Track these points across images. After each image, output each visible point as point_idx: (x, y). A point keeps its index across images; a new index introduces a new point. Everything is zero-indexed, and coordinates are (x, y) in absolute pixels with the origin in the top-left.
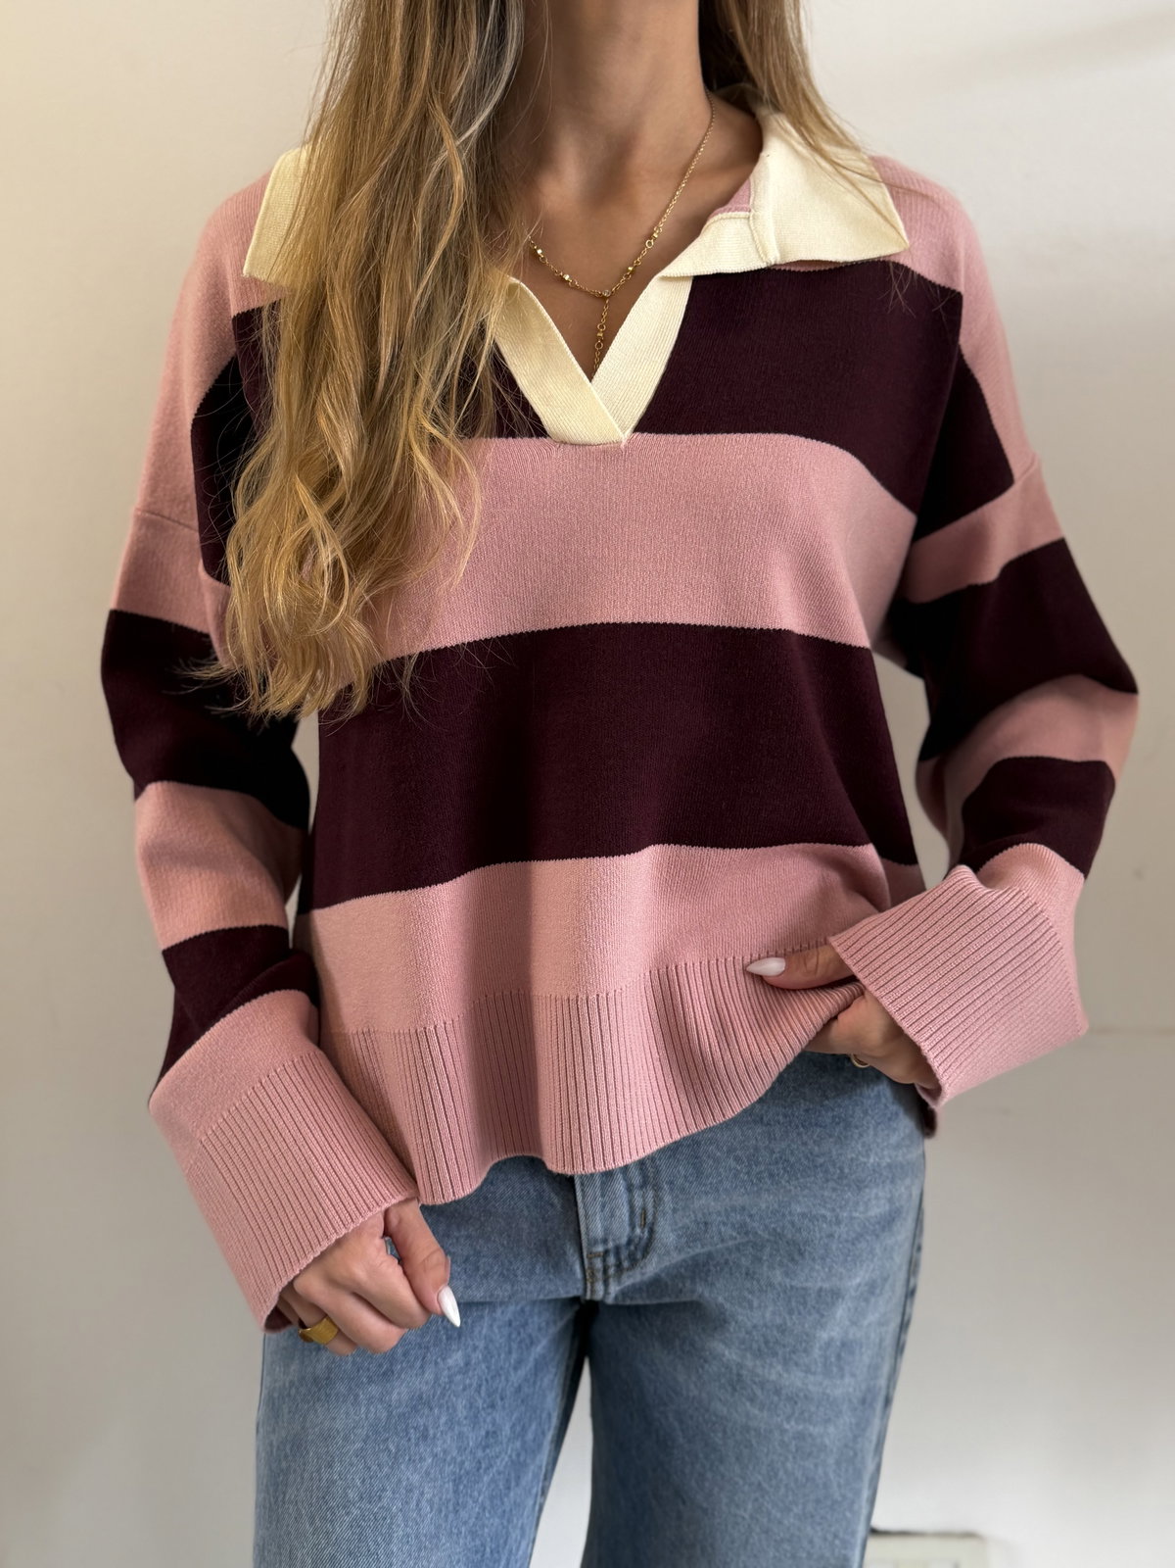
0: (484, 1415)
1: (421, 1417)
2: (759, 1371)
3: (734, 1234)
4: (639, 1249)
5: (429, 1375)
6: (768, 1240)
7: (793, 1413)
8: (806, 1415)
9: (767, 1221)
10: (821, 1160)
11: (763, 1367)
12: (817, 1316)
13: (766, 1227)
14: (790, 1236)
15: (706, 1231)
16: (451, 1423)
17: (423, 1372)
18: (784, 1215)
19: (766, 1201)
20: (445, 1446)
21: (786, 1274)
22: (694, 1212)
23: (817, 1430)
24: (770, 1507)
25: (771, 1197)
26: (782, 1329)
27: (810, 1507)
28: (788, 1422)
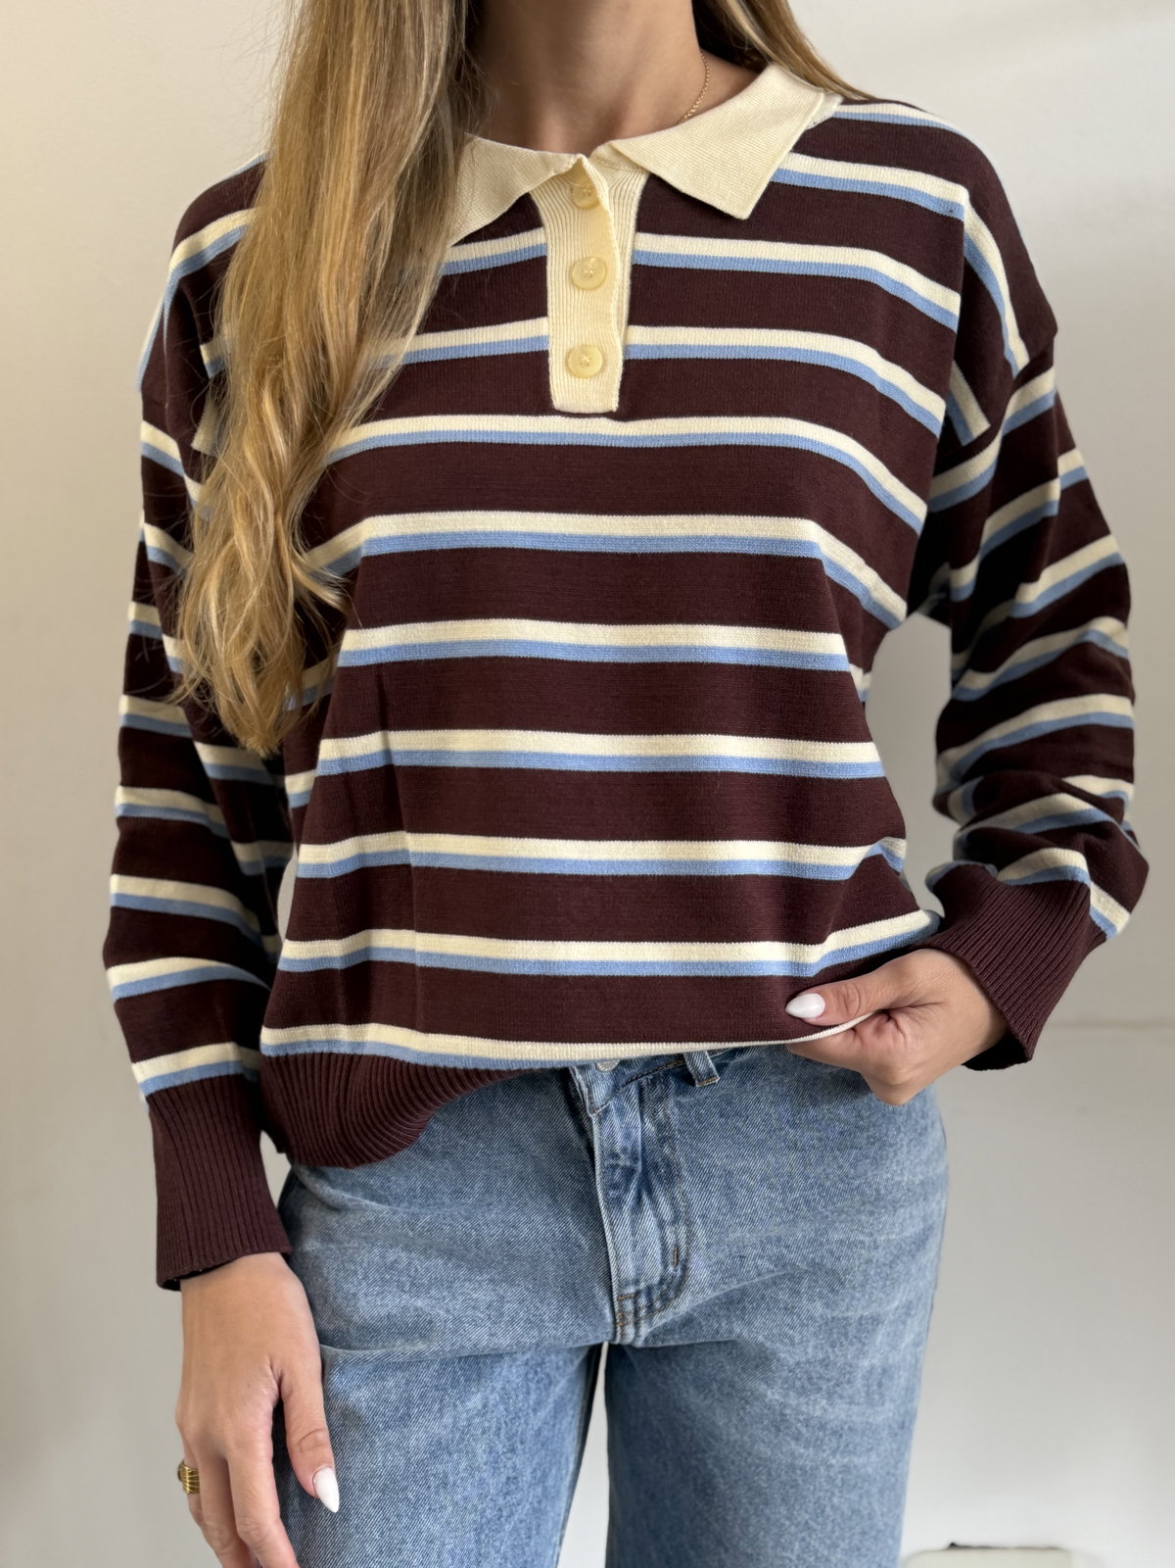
0: (504, 1460)
1: (441, 1463)
2: (804, 1408)
3: (771, 1267)
4: (671, 1288)
5: (448, 1420)
6: (806, 1271)
7: (839, 1447)
8: (851, 1447)
9: (805, 1252)
10: (857, 1182)
11: (807, 1403)
12: (859, 1346)
13: (805, 1258)
14: (829, 1265)
15: (741, 1266)
16: (472, 1469)
17: (442, 1417)
18: (821, 1243)
19: (803, 1231)
20: (466, 1493)
21: (827, 1305)
22: (728, 1246)
23: (861, 1461)
24: (817, 1545)
25: (808, 1225)
26: (825, 1363)
27: (856, 1542)
28: (834, 1457)
